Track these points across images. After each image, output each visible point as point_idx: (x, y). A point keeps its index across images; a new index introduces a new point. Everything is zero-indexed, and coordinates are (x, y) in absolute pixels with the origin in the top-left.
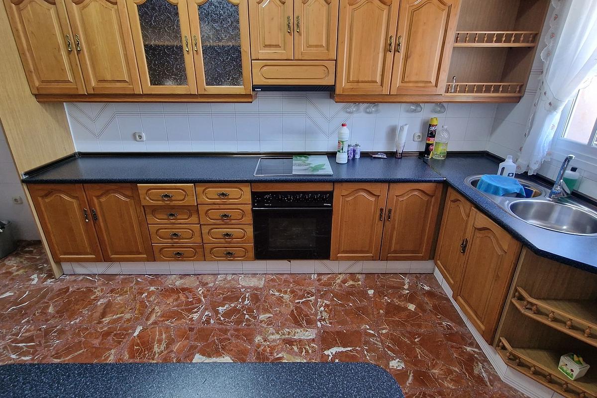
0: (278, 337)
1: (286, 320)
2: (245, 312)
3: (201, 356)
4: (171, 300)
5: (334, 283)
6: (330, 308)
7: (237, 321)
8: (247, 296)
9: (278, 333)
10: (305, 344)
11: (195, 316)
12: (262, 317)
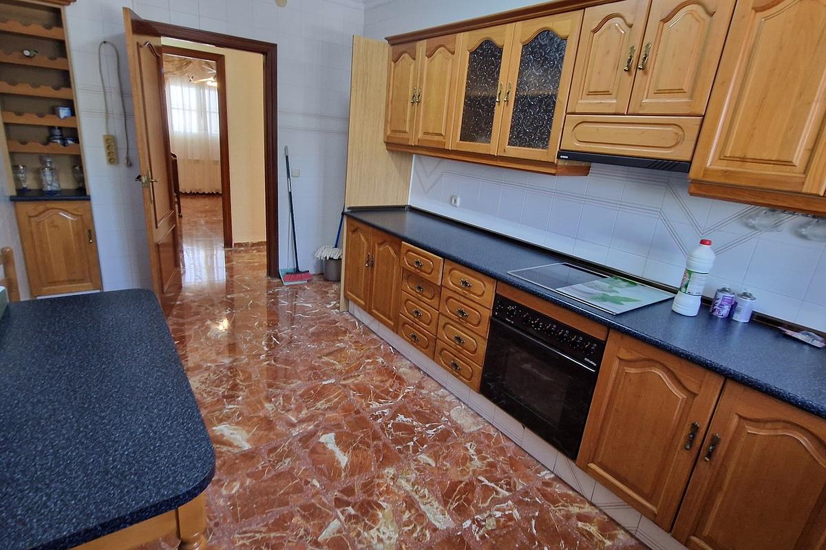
0: (408, 487)
1: (439, 483)
2: (415, 439)
3: (333, 438)
4: (379, 379)
5: (563, 506)
6: (509, 523)
7: (397, 439)
8: (439, 427)
9: (413, 485)
10: (422, 524)
11: (375, 405)
12: (424, 458)
